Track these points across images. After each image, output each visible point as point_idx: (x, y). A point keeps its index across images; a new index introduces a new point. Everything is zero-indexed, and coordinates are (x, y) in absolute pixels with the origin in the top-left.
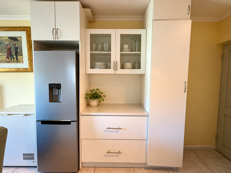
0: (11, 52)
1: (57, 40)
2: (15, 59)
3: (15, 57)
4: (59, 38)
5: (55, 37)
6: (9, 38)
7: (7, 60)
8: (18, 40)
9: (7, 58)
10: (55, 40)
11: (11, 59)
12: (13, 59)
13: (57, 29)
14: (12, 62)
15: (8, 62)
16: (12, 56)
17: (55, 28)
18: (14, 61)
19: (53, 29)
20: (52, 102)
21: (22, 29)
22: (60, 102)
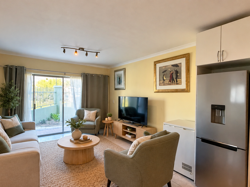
0: (173, 76)
1: (222, 61)
2: (175, 82)
3: (175, 80)
4: (225, 59)
5: (219, 59)
6: (172, 65)
7: (170, 83)
8: (178, 66)
9: (169, 81)
10: (219, 62)
11: (172, 82)
12: (173, 82)
13: (223, 51)
14: (173, 84)
15: (170, 84)
16: (173, 79)
17: (220, 51)
18: (175, 84)
19: (219, 52)
20: (214, 122)
21: (183, 56)
22: (224, 124)
